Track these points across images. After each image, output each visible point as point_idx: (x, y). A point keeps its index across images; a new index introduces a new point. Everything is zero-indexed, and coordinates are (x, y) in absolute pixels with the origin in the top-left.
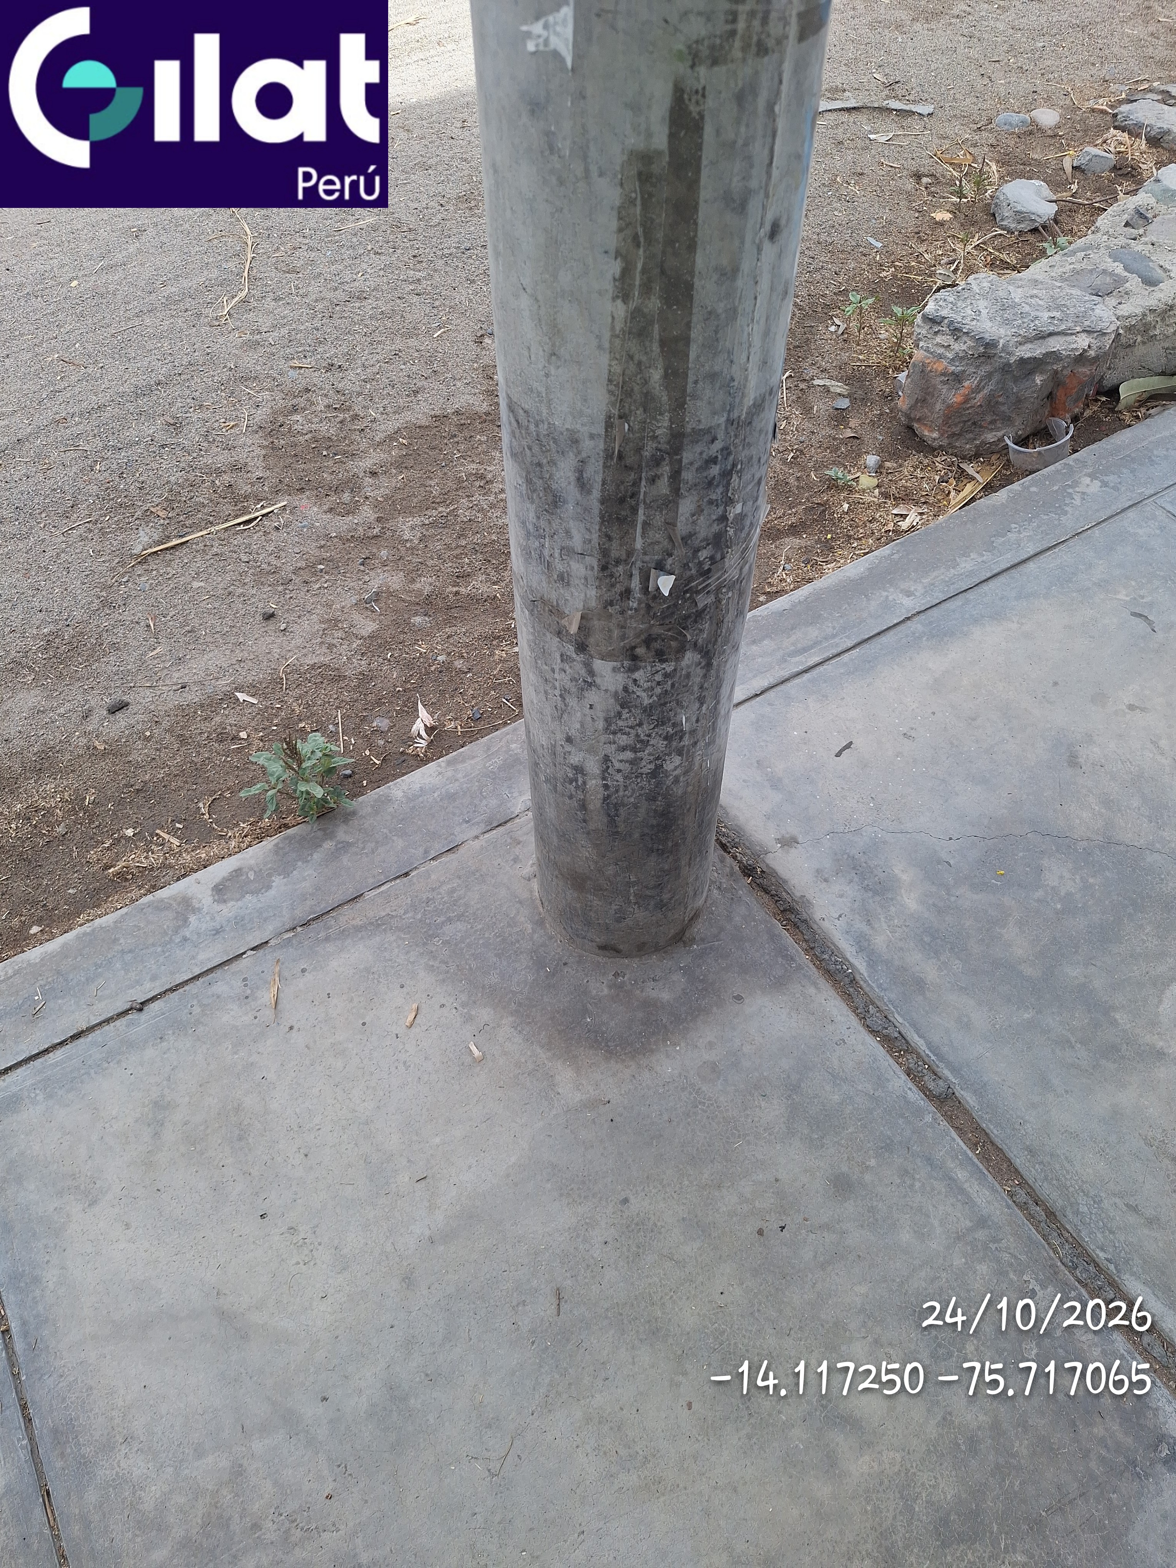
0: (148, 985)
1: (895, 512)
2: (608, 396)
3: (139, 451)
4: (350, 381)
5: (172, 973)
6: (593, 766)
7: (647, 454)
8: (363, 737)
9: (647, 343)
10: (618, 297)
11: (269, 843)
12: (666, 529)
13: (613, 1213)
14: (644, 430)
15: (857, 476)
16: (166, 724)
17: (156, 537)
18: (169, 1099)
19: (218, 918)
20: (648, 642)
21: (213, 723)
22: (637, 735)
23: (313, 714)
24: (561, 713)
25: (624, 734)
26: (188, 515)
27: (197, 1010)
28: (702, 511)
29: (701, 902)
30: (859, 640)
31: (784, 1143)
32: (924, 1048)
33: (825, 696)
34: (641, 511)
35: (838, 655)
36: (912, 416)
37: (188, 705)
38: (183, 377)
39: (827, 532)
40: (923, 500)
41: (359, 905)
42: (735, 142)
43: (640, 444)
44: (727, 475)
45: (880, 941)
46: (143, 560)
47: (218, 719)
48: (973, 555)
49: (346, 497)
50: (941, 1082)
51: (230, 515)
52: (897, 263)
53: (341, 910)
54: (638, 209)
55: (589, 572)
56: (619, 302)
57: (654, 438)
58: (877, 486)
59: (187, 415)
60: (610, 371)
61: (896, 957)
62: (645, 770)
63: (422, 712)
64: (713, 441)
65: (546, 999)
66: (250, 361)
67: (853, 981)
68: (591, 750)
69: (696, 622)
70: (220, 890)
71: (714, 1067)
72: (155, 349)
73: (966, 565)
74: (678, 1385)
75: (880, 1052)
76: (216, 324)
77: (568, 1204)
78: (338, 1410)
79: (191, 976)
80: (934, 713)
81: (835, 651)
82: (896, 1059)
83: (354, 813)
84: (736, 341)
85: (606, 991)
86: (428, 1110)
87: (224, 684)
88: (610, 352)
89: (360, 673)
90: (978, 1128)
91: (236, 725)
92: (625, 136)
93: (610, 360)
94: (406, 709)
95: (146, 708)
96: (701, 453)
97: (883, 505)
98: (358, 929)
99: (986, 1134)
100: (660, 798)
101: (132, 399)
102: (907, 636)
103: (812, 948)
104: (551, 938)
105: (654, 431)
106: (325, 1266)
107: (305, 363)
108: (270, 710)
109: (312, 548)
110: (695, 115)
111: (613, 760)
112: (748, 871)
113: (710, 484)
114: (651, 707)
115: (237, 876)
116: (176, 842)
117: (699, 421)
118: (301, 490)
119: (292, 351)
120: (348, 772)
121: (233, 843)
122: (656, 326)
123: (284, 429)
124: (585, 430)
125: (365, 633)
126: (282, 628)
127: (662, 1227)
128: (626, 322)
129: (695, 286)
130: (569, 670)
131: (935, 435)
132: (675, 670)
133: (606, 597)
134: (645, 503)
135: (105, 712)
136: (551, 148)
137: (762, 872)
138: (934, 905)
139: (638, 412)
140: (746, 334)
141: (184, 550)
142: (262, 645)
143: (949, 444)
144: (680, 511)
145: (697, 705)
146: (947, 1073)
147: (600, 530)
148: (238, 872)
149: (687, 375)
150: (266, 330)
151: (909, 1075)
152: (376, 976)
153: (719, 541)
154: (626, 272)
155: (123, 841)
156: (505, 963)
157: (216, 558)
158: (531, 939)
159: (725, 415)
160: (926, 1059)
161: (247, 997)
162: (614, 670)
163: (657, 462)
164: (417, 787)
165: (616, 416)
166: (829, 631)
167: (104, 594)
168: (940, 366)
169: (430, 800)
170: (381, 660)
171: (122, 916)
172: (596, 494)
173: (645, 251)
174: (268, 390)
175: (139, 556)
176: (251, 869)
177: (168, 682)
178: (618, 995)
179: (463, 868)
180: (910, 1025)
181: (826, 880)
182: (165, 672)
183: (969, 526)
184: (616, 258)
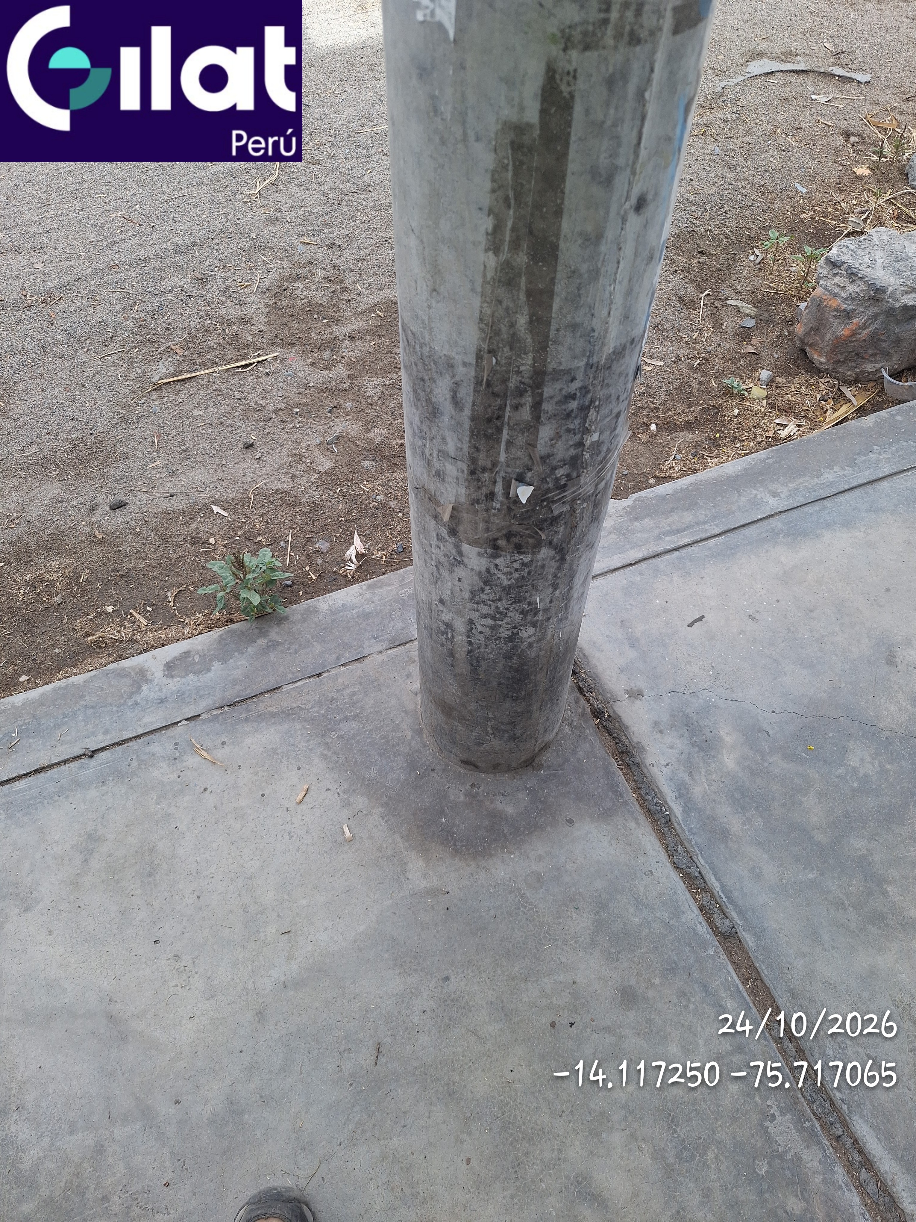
0: (100, 737)
1: (777, 421)
2: (478, 332)
3: (170, 298)
4: (346, 259)
5: (121, 730)
6: (460, 625)
7: (512, 385)
8: (305, 555)
9: (515, 292)
10: (489, 249)
11: (216, 633)
12: (527, 449)
13: (435, 988)
14: (510, 364)
15: (750, 386)
16: (153, 524)
17: (172, 370)
18: (100, 833)
19: (164, 690)
20: (508, 536)
21: (190, 528)
22: (497, 608)
23: (270, 531)
24: (436, 580)
25: (486, 605)
26: (199, 355)
27: (135, 763)
28: (560, 437)
29: (550, 736)
30: (726, 528)
31: (586, 952)
32: (718, 889)
33: (689, 574)
34: (505, 432)
35: (706, 539)
36: (806, 341)
37: (173, 511)
38: (215, 241)
39: (717, 432)
40: (803, 414)
41: (277, 695)
42: (603, 123)
43: (506, 376)
44: (585, 409)
45: (697, 791)
46: (159, 388)
47: (194, 525)
48: (836, 469)
49: (327, 354)
50: (727, 922)
51: (232, 358)
52: (816, 208)
53: (262, 697)
54: (510, 174)
55: (460, 474)
56: (491, 254)
57: (519, 372)
58: (766, 397)
59: (213, 273)
60: (481, 312)
61: (708, 807)
62: (503, 635)
63: (357, 540)
64: (572, 381)
65: (412, 797)
66: (270, 234)
67: (669, 822)
68: (459, 613)
69: (551, 525)
70: (170, 667)
71: (539, 877)
72: (197, 216)
73: (828, 476)
74: (462, 1142)
75: (681, 886)
76: (248, 200)
77: (400, 973)
78: (187, 1113)
79: (135, 735)
80: (778, 601)
81: (703, 536)
82: (693, 895)
83: (286, 618)
84: (598, 299)
85: (462, 798)
86: (301, 875)
87: (204, 497)
88: (482, 296)
89: (313, 502)
90: (751, 966)
91: (207, 532)
92: (500, 107)
93: (482, 303)
94: (344, 536)
95: (140, 509)
96: (561, 390)
97: (768, 414)
98: (273, 715)
99: (758, 972)
100: (515, 658)
101: (172, 255)
102: (767, 531)
103: (639, 788)
104: (425, 746)
105: (518, 367)
106: (197, 992)
107: (313, 240)
108: (236, 523)
109: (292, 394)
110: (565, 94)
111: (476, 624)
112: (597, 713)
113: (568, 415)
114: (510, 587)
115: (185, 657)
116: (144, 622)
117: (560, 363)
118: (292, 345)
119: (303, 229)
120: (289, 582)
121: (188, 629)
122: (523, 278)
123: (288, 293)
124: (458, 358)
125: (322, 470)
126: (257, 457)
127: (473, 1006)
128: (496, 272)
129: (560, 247)
130: (442, 548)
131: (823, 360)
132: (532, 561)
133: (474, 496)
134: (509, 425)
135: (108, 509)
136: (436, 110)
137: (609, 716)
138: (749, 767)
139: (505, 349)
140: (607, 292)
141: (192, 383)
142: (240, 468)
143: (834, 369)
144: (540, 435)
145: (551, 590)
146: (734, 914)
147: (470, 442)
148: (187, 654)
149: (550, 323)
150: (286, 209)
151: (701, 910)
152: (280, 757)
153: (575, 462)
154: (497, 228)
155: (104, 615)
156: (384, 762)
157: (216, 393)
158: (410, 744)
159: (585, 360)
160: (718, 900)
161: (175, 759)
162: (479, 554)
163: (521, 393)
164: (340, 603)
165: (486, 350)
166: (702, 518)
167: (123, 411)
168: (834, 303)
169: (349, 616)
170: (331, 493)
171: (91, 677)
172: (467, 412)
173: (514, 212)
174: (280, 259)
175: (156, 384)
176: (197, 653)
177: (161, 490)
178: (471, 803)
179: (365, 677)
180: (710, 868)
181: (661, 732)
182: (160, 481)
183: (837, 443)
184: (489, 215)
